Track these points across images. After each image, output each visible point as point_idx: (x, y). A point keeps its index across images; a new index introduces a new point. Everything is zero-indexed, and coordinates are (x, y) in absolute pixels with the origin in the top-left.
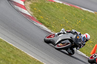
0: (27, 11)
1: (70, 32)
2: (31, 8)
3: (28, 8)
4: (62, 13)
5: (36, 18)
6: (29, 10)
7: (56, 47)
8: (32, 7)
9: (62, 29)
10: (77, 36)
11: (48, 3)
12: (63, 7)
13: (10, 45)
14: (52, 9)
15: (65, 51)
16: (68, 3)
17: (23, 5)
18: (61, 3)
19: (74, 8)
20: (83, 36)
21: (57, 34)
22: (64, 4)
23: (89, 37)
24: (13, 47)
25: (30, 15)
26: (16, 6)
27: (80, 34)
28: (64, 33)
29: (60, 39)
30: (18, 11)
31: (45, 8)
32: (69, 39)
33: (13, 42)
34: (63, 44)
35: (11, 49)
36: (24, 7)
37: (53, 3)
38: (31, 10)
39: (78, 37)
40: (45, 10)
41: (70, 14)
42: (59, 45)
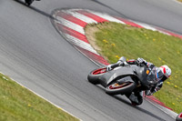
0: (89, 45)
1: (134, 63)
2: (98, 39)
3: (93, 39)
4: (156, 49)
5: (106, 59)
6: (93, 43)
7: (108, 89)
8: (99, 37)
9: (121, 58)
10: (145, 70)
11: (130, 31)
12: (157, 38)
13: (58, 110)
14: (138, 42)
15: (124, 97)
16: (167, 29)
17: (83, 33)
18: (154, 29)
19: (178, 41)
20: (158, 69)
21: (110, 66)
22: (160, 32)
23: (169, 71)
24: (62, 113)
25: (95, 52)
26: (68, 36)
27: (152, 67)
28: (123, 65)
29: (115, 76)
30: (72, 44)
31: (125, 40)
32: (130, 75)
33: (64, 104)
34: (119, 83)
35: (59, 116)
36: (84, 38)
37: (139, 29)
38: (97, 44)
39: (147, 72)
40: (123, 44)
41: (171, 51)
42: (113, 86)
